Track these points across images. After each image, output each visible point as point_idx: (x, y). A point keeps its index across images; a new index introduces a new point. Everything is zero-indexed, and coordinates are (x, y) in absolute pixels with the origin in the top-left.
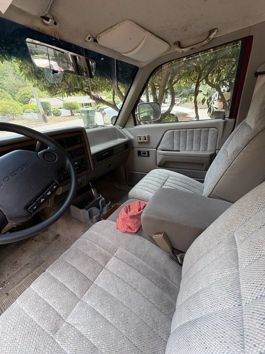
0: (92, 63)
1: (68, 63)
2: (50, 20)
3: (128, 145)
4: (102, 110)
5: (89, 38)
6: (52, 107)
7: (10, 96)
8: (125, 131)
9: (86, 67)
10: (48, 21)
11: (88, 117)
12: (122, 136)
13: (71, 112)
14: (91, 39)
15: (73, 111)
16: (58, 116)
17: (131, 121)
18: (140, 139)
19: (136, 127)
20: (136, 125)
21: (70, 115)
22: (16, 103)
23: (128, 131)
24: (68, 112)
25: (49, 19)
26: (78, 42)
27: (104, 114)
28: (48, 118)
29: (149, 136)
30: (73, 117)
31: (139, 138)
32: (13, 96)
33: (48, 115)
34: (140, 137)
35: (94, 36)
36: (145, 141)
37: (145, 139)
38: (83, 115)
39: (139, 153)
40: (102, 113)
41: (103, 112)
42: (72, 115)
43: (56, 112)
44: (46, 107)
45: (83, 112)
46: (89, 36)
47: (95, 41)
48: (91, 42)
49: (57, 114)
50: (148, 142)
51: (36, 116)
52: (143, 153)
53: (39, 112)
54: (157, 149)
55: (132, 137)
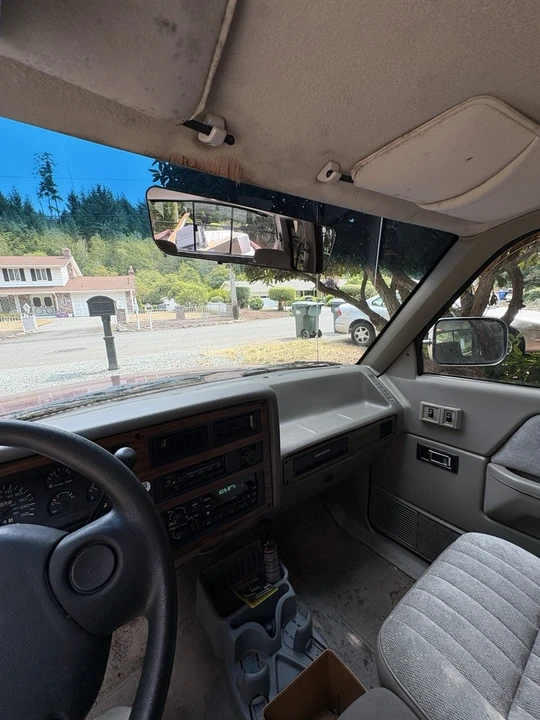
0: (328, 230)
1: (272, 233)
2: (214, 131)
3: (390, 427)
4: (337, 305)
5: (329, 173)
6: (251, 295)
7: (198, 277)
8: (386, 382)
9: (312, 239)
10: (208, 133)
11: (306, 317)
12: (377, 397)
13: (280, 304)
14: (334, 174)
15: (283, 302)
16: (258, 309)
17: (410, 362)
18: (431, 416)
19: (421, 379)
20: (420, 372)
21: (277, 308)
22: (203, 288)
23: (396, 384)
24: (274, 305)
25: (210, 128)
26: (295, 186)
27: (337, 315)
28: (241, 311)
29: (462, 414)
30: (280, 313)
31: (427, 413)
32: (202, 277)
33: (242, 307)
34: (431, 409)
35: (345, 165)
36: (447, 424)
37: (450, 420)
38: (298, 312)
39: (423, 452)
40: (333, 311)
41: (336, 309)
42: (281, 309)
43: (256, 303)
44: (241, 294)
45: (299, 307)
46: (329, 167)
47: (346, 178)
48: (331, 182)
49: (257, 307)
50: (460, 431)
51: (224, 307)
52: (436, 457)
53: (230, 301)
54: (489, 457)
55: (404, 403)
